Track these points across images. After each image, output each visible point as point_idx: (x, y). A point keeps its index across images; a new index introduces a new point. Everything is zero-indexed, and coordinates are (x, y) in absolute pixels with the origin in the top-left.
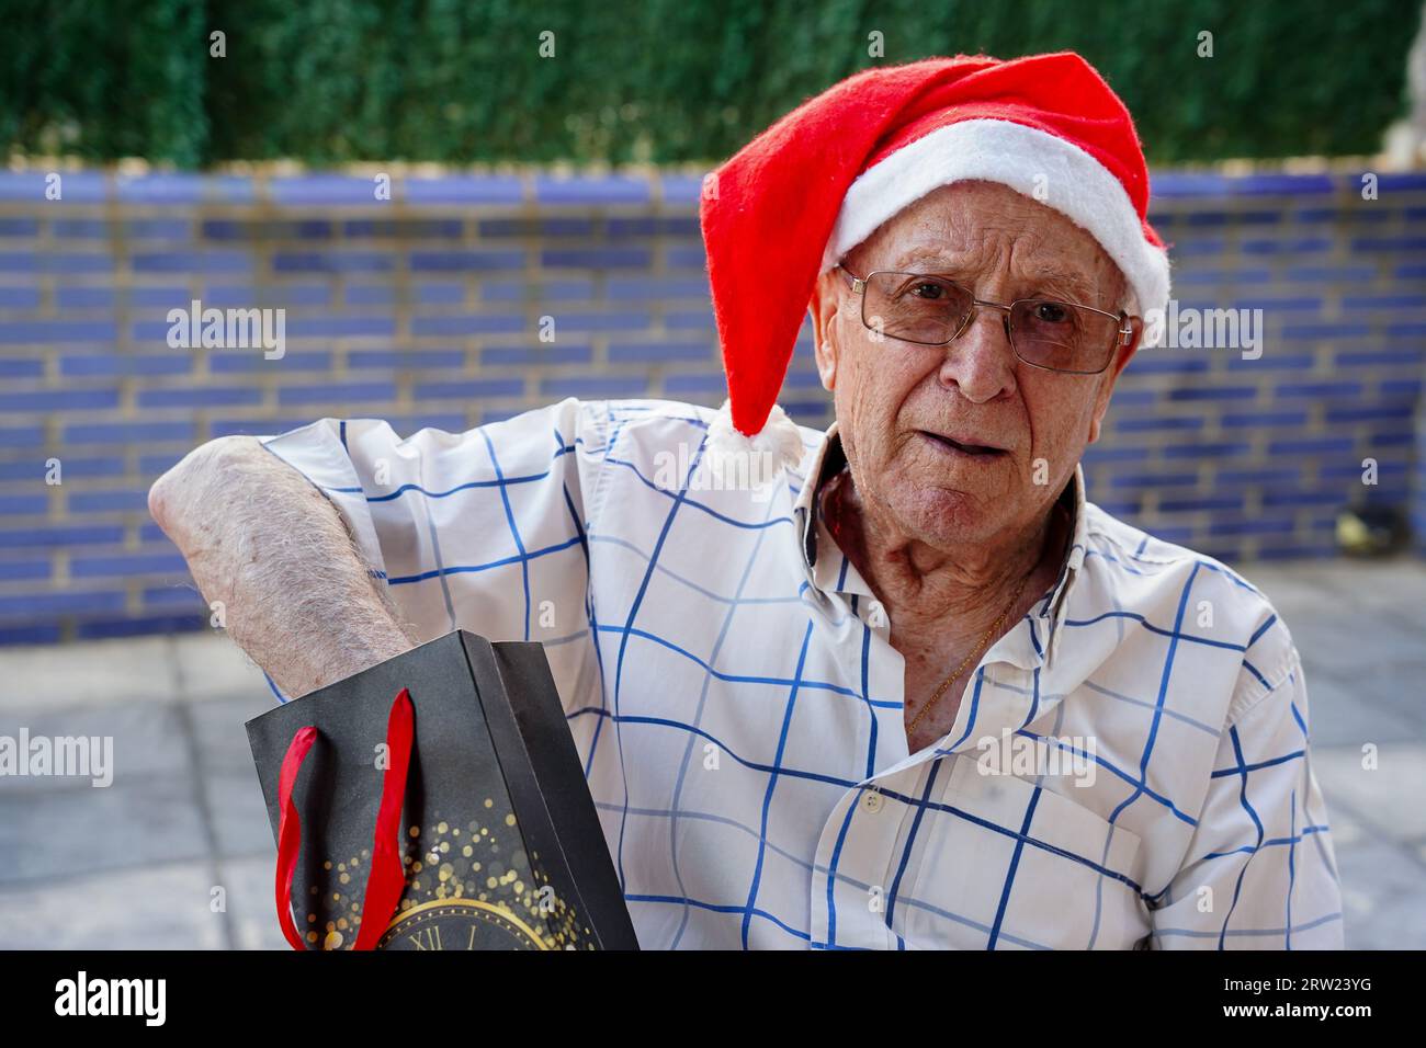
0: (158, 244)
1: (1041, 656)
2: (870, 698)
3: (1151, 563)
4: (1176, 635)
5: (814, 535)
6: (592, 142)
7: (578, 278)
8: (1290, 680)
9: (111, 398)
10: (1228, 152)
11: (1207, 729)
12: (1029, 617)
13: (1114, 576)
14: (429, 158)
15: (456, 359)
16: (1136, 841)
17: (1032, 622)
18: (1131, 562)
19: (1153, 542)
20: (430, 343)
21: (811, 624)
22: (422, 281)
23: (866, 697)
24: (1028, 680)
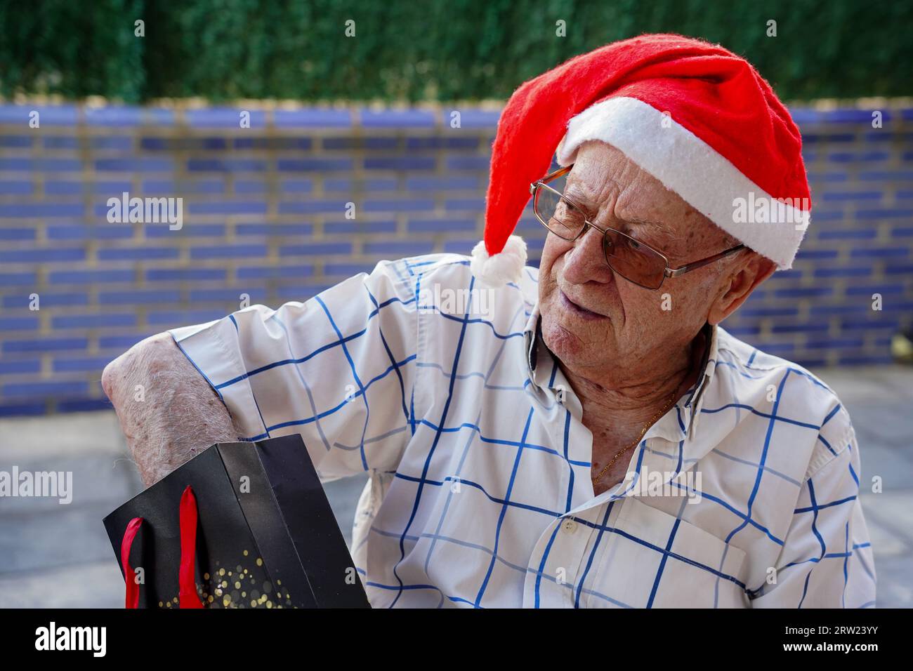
0: (111, 153)
1: (685, 433)
2: (569, 459)
3: (758, 370)
4: (773, 417)
5: (536, 350)
6: (398, 87)
7: (388, 176)
8: (848, 448)
9: (80, 254)
10: (819, 95)
11: (793, 481)
12: (677, 406)
13: (734, 378)
14: (290, 97)
15: (307, 230)
16: (743, 555)
17: (679, 410)
18: (745, 369)
19: (760, 354)
20: (291, 219)
21: (532, 409)
22: (285, 178)
23: (566, 457)
24: (675, 448)
